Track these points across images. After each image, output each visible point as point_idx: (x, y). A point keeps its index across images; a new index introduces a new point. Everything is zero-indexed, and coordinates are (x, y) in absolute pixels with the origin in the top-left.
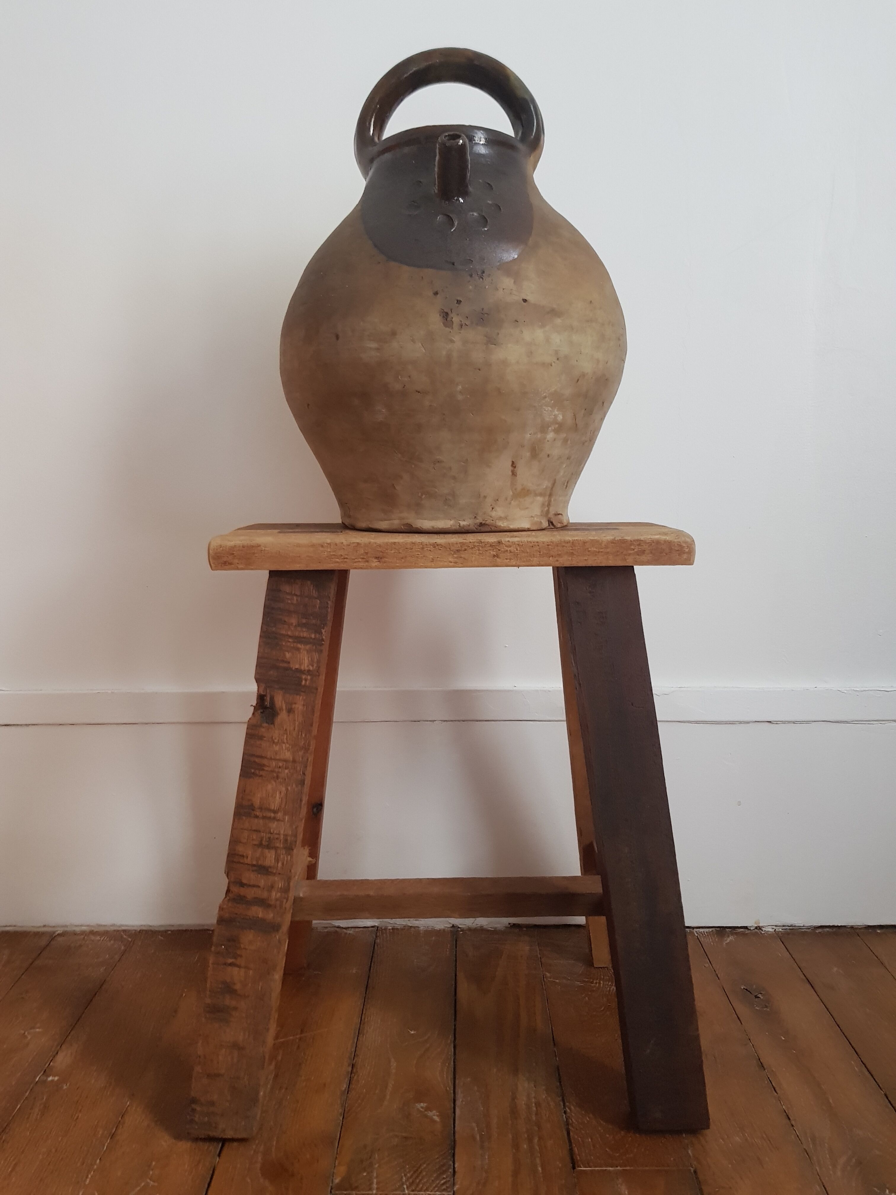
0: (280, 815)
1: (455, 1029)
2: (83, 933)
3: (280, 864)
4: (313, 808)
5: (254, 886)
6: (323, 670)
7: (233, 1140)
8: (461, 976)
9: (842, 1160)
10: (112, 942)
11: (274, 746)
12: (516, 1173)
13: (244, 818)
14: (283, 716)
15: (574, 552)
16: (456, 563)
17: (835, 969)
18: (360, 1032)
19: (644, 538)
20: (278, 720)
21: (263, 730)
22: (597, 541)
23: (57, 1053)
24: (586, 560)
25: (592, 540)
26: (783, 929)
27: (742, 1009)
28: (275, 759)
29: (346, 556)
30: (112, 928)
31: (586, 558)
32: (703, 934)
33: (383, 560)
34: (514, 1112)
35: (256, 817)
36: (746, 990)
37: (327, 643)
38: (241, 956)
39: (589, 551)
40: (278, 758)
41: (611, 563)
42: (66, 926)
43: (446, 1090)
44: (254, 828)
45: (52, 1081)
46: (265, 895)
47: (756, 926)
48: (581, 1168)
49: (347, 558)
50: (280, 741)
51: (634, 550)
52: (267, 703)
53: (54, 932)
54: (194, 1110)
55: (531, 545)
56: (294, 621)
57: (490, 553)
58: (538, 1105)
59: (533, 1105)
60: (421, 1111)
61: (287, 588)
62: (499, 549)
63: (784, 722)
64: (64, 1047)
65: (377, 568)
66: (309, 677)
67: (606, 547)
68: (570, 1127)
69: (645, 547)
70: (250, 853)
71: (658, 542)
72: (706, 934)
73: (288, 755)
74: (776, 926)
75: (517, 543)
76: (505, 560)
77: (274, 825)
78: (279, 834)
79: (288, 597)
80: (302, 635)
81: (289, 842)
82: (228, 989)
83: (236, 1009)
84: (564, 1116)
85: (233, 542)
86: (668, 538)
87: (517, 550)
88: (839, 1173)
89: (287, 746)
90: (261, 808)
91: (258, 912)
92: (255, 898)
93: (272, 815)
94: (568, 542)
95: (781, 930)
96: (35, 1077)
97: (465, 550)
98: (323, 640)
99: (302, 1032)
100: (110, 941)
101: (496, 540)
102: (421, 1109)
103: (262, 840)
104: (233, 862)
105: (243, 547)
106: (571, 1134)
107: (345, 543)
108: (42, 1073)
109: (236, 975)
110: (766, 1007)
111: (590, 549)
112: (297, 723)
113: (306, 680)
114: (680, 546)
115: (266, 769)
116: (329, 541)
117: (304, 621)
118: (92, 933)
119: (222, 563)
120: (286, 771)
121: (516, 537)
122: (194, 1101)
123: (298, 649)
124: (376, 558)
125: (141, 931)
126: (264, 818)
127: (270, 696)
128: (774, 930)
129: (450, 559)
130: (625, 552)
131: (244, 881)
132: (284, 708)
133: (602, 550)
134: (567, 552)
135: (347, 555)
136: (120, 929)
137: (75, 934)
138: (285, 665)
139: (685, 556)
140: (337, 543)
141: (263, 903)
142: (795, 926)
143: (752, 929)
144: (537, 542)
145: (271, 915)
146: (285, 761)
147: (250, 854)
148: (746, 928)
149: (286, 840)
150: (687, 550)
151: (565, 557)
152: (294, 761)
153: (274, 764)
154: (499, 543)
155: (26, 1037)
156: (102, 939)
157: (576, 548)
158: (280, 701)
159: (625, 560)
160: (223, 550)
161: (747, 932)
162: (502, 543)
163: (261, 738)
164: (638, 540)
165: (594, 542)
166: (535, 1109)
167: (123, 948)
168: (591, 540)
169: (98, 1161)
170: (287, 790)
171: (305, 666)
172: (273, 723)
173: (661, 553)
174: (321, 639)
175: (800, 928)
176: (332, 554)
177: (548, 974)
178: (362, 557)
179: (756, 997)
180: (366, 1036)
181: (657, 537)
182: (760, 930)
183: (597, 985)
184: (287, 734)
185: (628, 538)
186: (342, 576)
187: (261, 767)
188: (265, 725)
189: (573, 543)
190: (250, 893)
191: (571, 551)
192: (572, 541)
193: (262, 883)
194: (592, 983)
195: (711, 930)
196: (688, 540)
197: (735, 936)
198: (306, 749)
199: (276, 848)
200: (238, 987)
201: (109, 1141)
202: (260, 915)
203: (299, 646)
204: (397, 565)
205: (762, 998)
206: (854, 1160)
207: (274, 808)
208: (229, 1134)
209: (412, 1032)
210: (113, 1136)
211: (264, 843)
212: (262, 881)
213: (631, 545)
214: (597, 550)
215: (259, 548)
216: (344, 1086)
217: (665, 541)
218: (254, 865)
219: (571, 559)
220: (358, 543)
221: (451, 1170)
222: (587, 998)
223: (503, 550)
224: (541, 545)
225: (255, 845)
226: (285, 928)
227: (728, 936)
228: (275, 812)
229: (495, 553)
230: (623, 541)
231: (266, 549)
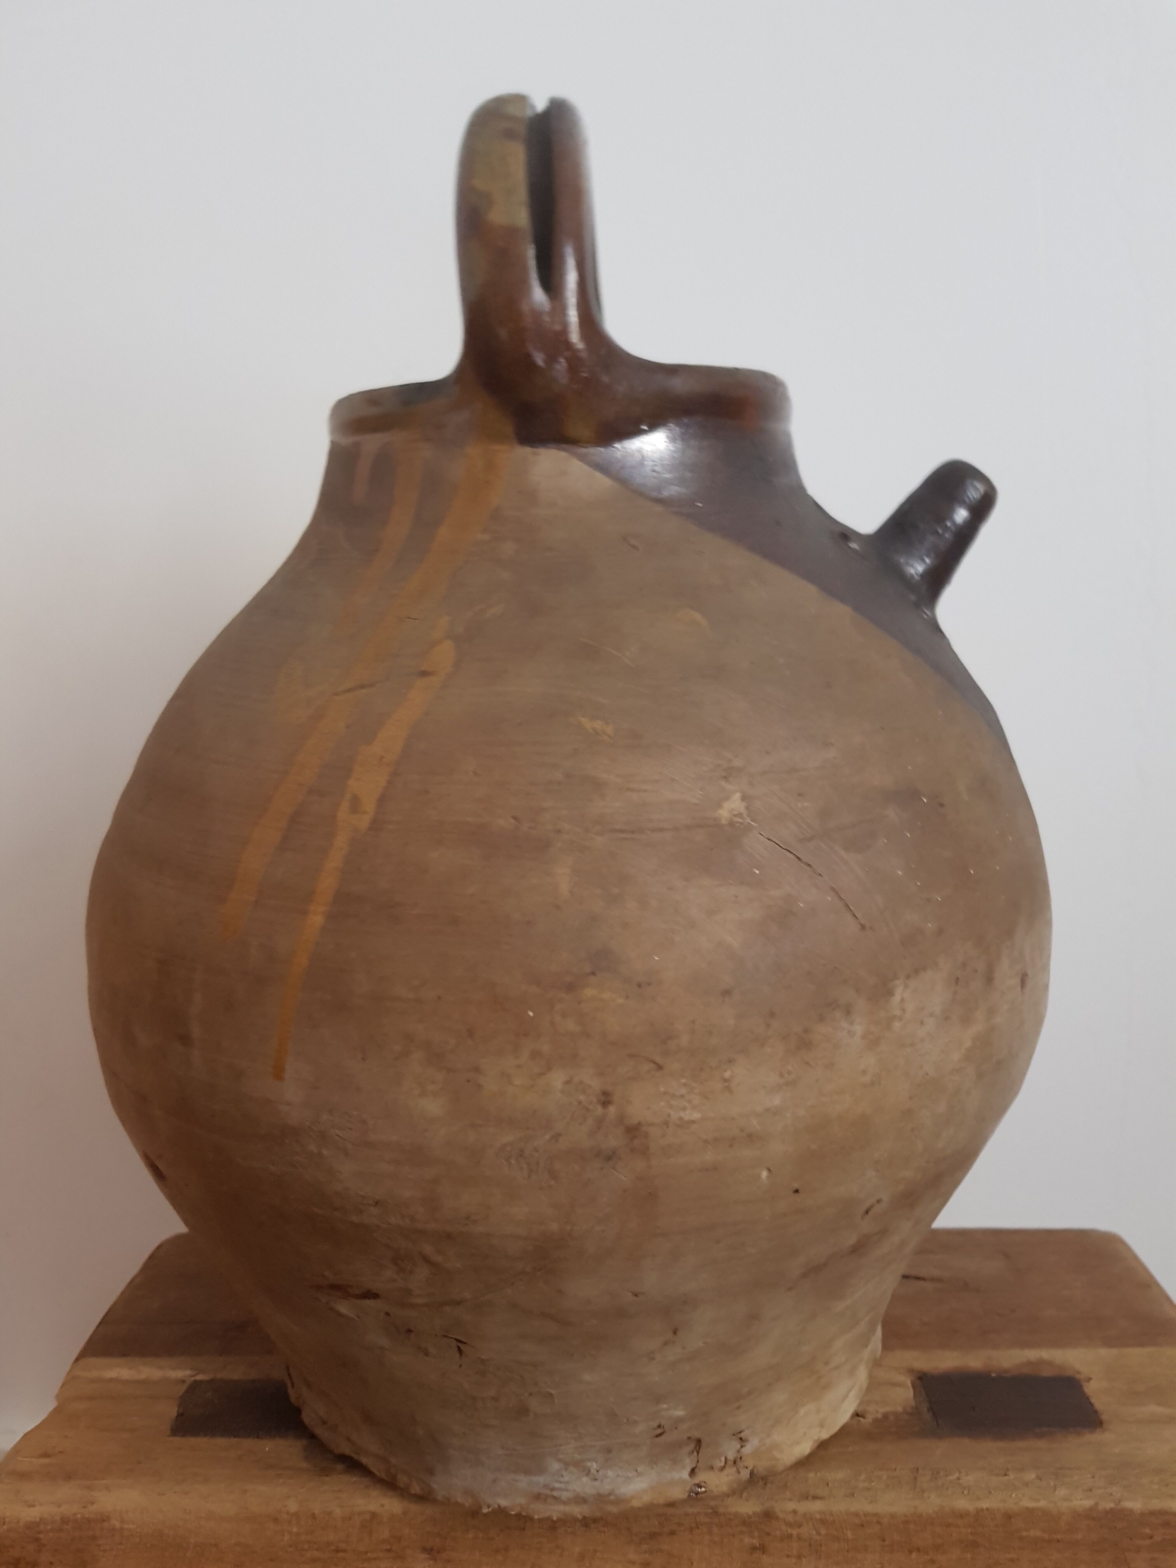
24: (1012, 1560)
25: (1030, 1511)
29: (343, 1546)
33: (445, 1554)
39: (1021, 1538)
49: (344, 1551)
51: (1151, 1537)
55: (857, 1521)
75: (817, 1517)
87: (819, 1534)
94: (962, 1515)
97: (672, 1533)
101: (758, 1508)
105: (64, 1520)
107: (338, 1512)
116: (293, 1506)
121: (815, 1498)
124: (425, 1550)
129: (632, 1556)
133: (1059, 1537)
134: (960, 1542)
140: (317, 1512)
144: (875, 1513)
154: (768, 1515)
157: (985, 1530)
162: (777, 1518)
165: (1035, 1516)
168: (1027, 1508)
176: (303, 1537)
178: (386, 1545)
185: (1136, 1508)
189: (975, 1516)
191: (971, 1538)
192: (972, 1510)
213: (1143, 1525)
214: (1046, 1536)
215: (106, 1524)
220: (374, 1515)
223: (778, 1533)
224: (885, 1520)
229: (754, 1541)
230: (1117, 1515)
231: (126, 1526)
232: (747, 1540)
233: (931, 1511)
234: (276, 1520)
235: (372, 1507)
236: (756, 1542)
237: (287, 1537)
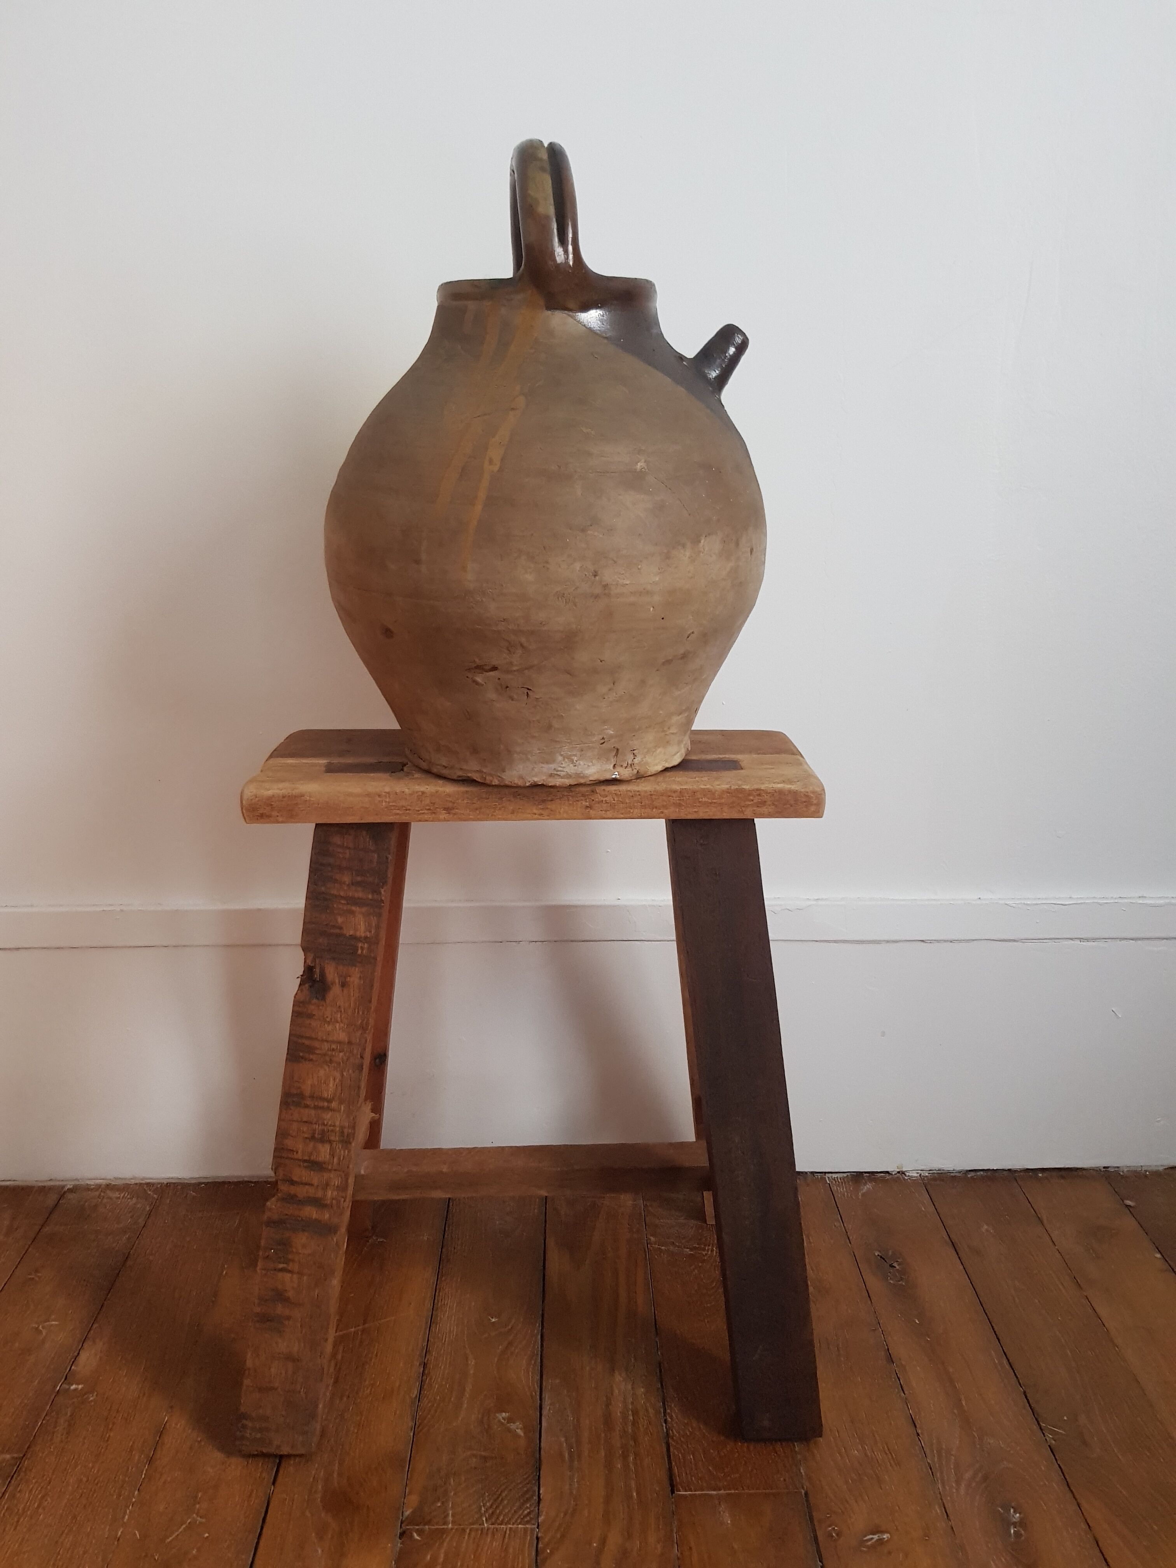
0: (334, 1105)
1: (543, 1315)
2: (99, 1186)
3: (336, 1160)
4: (375, 1059)
5: (306, 1184)
6: (383, 934)
7: (289, 1456)
8: (551, 1242)
9: (967, 1475)
10: (134, 1200)
11: (326, 1025)
12: (608, 1500)
13: (292, 1107)
14: (336, 990)
15: (681, 802)
16: (541, 815)
17: (986, 1227)
18: (432, 1321)
19: (765, 787)
20: (330, 996)
21: (313, 1007)
22: (709, 791)
23: (79, 1354)
24: (695, 812)
26: (929, 1173)
27: (874, 1283)
28: (327, 1041)
29: (409, 807)
30: (133, 1182)
31: (696, 810)
32: (836, 1182)
33: (453, 811)
34: (608, 1421)
35: (307, 1106)
36: (881, 1257)
37: (386, 906)
38: (293, 1261)
39: (699, 802)
40: (330, 1039)
41: (726, 816)
42: (77, 1180)
43: (531, 1395)
44: (305, 1119)
45: (76, 1390)
46: (320, 1194)
47: (898, 1170)
48: (680, 1491)
49: (409, 810)
50: (333, 1020)
51: (753, 800)
52: (317, 976)
53: (63, 1187)
54: (244, 1427)
56: (347, 879)
57: (582, 803)
58: (635, 1413)
59: (630, 1413)
60: (502, 1423)
61: (337, 840)
62: (593, 799)
63: (938, 941)
64: (85, 1345)
65: (445, 820)
66: (366, 945)
67: (721, 797)
68: (670, 1441)
69: (766, 797)
70: (300, 1146)
71: (781, 792)
72: (839, 1180)
73: (343, 1036)
74: (921, 1170)
75: (614, 792)
76: (600, 812)
77: (327, 1116)
78: (334, 1126)
79: (339, 850)
80: (356, 895)
81: (346, 1134)
82: (280, 1296)
83: (288, 1318)
84: (664, 1425)
85: (270, 791)
86: (793, 787)
87: (614, 800)
88: (962, 1491)
89: (342, 1025)
90: (312, 1097)
91: (311, 1212)
92: (309, 1197)
93: (326, 1104)
94: (675, 792)
95: (927, 1174)
96: (55, 1387)
97: (552, 800)
98: (382, 901)
99: (365, 1323)
100: (131, 1198)
101: (589, 789)
102: (503, 1421)
103: (314, 1134)
104: (281, 1157)
105: (284, 797)
106: (672, 1449)
107: (407, 791)
108: (63, 1380)
109: (288, 1282)
110: (902, 1279)
111: (700, 800)
112: (353, 999)
113: (362, 948)
114: (807, 796)
115: (318, 1052)
116: (387, 789)
117: (359, 879)
118: (108, 1186)
119: (258, 816)
120: (341, 1054)
122: (244, 1416)
123: (353, 913)
124: (445, 809)
125: (168, 1185)
126: (316, 1108)
127: (320, 968)
128: (919, 1174)
129: (535, 811)
130: (743, 804)
131: (295, 1179)
132: (337, 981)
133: (715, 801)
134: (674, 803)
135: (411, 806)
136: (143, 1182)
137: (88, 1188)
138: (337, 931)
139: (813, 808)
140: (397, 792)
141: (318, 1203)
142: (943, 1170)
143: (893, 1173)
144: (638, 791)
145: (327, 1216)
146: (340, 1043)
147: (301, 1148)
148: (887, 1172)
149: (342, 1133)
150: (815, 802)
151: (672, 809)
152: (350, 1043)
153: (326, 1046)
155: (41, 1332)
156: (122, 1195)
157: (684, 798)
158: (331, 972)
159: (742, 812)
160: (259, 801)
161: (888, 1177)
163: (311, 1016)
164: (757, 790)
165: (706, 792)
166: (631, 1418)
167: (148, 1208)
168: (702, 789)
169: (136, 1493)
170: (342, 1076)
171: (362, 932)
172: (324, 998)
173: (785, 804)
174: (380, 899)
175: (949, 1172)
176: (391, 804)
177: (652, 1239)
178: (427, 808)
179: (892, 1266)
180: (439, 1325)
181: (780, 786)
182: (903, 1175)
183: (710, 1253)
184: (341, 1011)
185: (747, 787)
186: (404, 829)
187: (311, 1050)
188: (315, 1001)
189: (680, 792)
190: (302, 1192)
192: (680, 790)
193: (315, 1182)
194: (704, 1250)
195: (845, 1175)
196: (818, 789)
197: (874, 1184)
198: (364, 1028)
199: (330, 1142)
200: (291, 1294)
201: (146, 1467)
202: (314, 1216)
203: (353, 908)
204: (471, 817)
205: (897, 1267)
206: (980, 1475)
207: (328, 1095)
208: (285, 1450)
209: (493, 1320)
210: (151, 1461)
211: (316, 1136)
212: (315, 1178)
213: (749, 795)
214: (710, 801)
215: (303, 798)
216: (415, 1392)
217: (790, 791)
218: (305, 1161)
219: (678, 811)
220: (423, 793)
221: (536, 1498)
222: (696, 1271)
223: (597, 800)
224: (642, 794)
225: (306, 1138)
226: (343, 1230)
227: (865, 1184)
228: (329, 1101)
229: (588, 803)
230: (740, 791)
231: (312, 799)
232: (584, 803)
233: (661, 789)
234: (379, 796)
235: (423, 788)
236: (587, 804)
237: (384, 804)
